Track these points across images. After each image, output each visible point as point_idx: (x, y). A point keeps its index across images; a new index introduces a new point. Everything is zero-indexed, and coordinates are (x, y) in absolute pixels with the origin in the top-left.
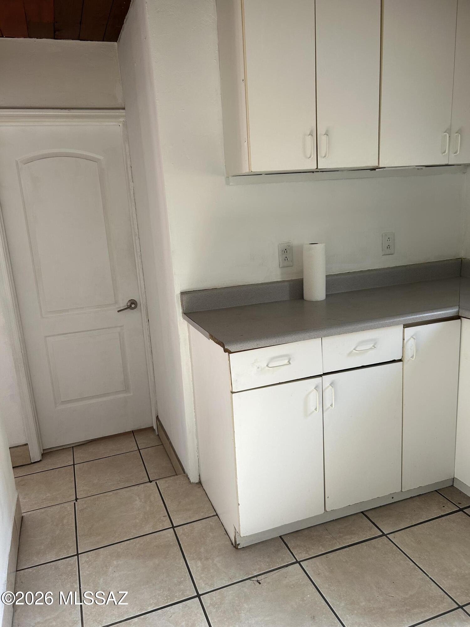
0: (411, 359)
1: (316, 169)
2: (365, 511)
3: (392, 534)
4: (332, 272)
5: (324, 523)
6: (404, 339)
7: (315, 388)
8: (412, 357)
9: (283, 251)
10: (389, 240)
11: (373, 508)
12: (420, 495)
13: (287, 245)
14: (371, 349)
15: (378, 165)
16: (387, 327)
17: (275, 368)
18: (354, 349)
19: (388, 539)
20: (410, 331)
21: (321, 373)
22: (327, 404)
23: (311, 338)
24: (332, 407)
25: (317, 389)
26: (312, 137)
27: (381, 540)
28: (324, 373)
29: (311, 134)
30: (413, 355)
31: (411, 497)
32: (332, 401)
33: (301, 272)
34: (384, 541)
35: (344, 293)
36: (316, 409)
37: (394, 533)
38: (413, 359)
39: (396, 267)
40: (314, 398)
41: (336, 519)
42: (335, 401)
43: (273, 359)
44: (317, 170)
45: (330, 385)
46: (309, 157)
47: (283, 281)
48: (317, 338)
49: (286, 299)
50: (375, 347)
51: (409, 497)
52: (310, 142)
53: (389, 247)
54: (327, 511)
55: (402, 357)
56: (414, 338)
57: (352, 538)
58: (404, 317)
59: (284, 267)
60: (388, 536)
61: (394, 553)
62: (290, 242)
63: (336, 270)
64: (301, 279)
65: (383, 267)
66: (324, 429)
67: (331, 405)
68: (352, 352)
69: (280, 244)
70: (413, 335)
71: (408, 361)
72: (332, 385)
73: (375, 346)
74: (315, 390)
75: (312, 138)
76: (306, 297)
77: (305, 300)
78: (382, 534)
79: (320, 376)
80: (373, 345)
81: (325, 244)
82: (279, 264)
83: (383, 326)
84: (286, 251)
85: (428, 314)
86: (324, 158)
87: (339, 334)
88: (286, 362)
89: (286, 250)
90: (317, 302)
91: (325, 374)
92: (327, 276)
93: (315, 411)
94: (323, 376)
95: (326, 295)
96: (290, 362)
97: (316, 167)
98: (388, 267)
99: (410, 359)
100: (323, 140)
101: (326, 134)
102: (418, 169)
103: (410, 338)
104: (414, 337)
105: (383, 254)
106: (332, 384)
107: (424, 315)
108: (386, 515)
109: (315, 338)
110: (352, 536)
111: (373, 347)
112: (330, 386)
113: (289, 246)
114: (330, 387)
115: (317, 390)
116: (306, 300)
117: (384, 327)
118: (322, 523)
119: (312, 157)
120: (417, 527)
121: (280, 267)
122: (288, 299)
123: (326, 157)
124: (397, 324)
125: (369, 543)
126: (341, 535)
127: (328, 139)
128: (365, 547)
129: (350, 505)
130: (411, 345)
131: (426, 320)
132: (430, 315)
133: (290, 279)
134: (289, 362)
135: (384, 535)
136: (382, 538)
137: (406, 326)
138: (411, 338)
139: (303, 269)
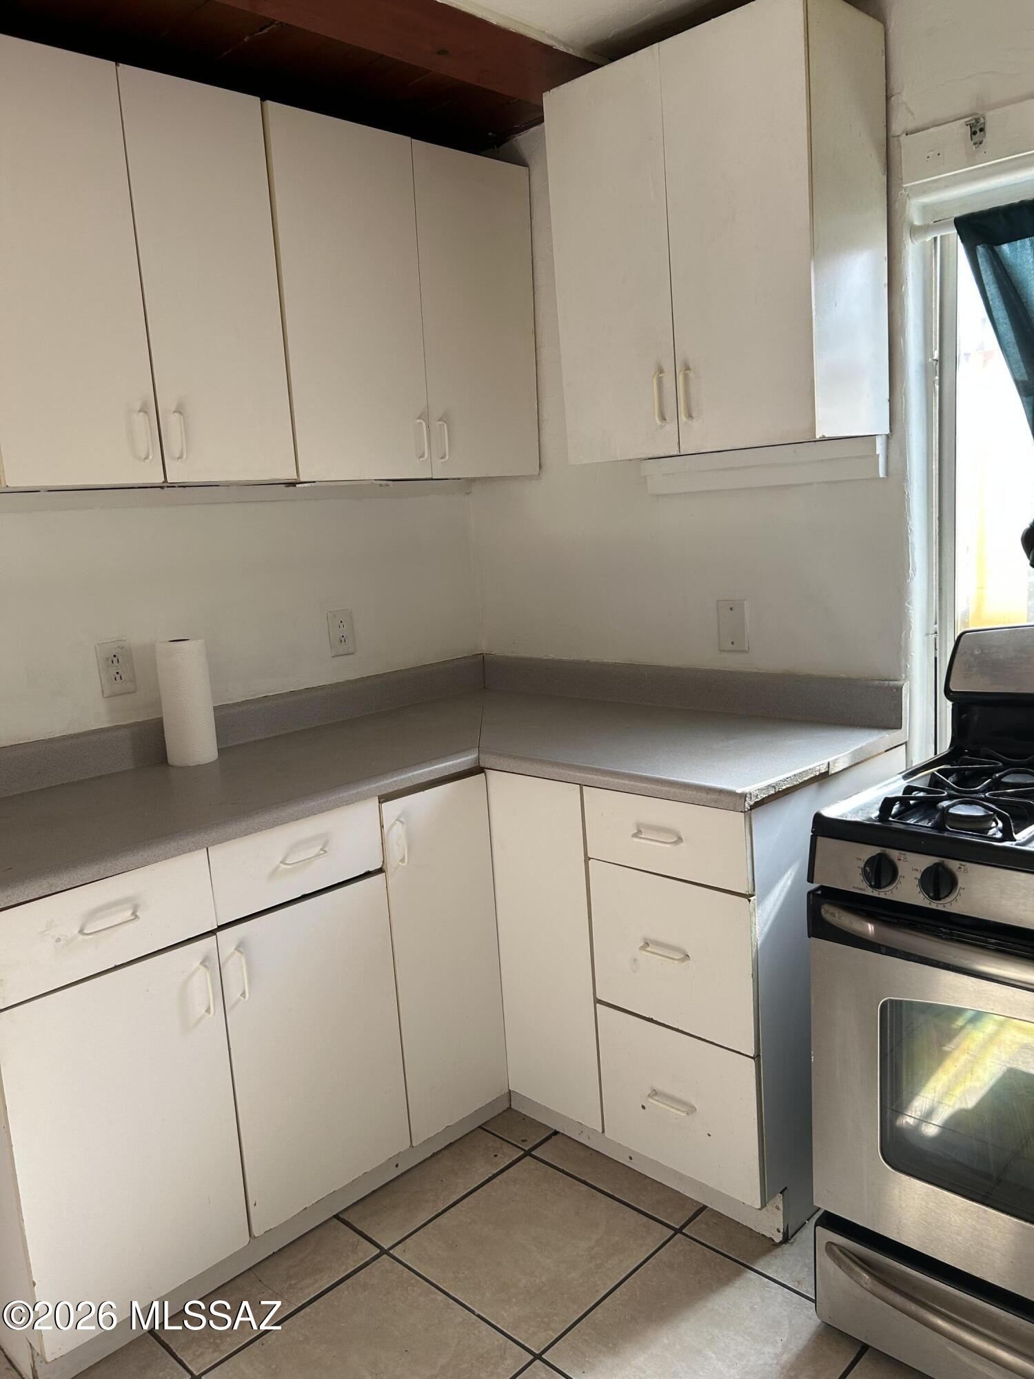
0: (400, 863)
1: (164, 482)
2: (341, 1212)
3: (400, 1245)
4: (230, 699)
5: (253, 1267)
6: (382, 827)
7: (203, 963)
8: (403, 860)
9: (108, 659)
10: (341, 626)
11: (358, 1201)
12: (451, 1143)
13: (117, 646)
14: (318, 855)
15: (296, 477)
16: (345, 807)
17: (99, 934)
18: (281, 862)
19: (392, 1260)
20: (393, 808)
21: (212, 927)
22: (233, 993)
23: (182, 852)
24: (245, 998)
25: (207, 964)
26: (146, 416)
27: (378, 1265)
28: (219, 925)
29: (143, 410)
30: (404, 857)
31: (434, 1153)
32: (244, 986)
33: (158, 703)
34: (383, 1266)
35: (261, 741)
36: (208, 1010)
37: (403, 1243)
38: (405, 864)
39: (363, 679)
40: (202, 988)
41: (280, 1250)
42: (250, 982)
43: (94, 914)
44: (165, 484)
45: (236, 949)
46: (145, 459)
47: (117, 728)
48: (197, 849)
49: (125, 769)
50: (325, 852)
51: (430, 1155)
52: (143, 427)
53: (343, 639)
54: (255, 1237)
55: (383, 862)
56: (402, 822)
57: (316, 1281)
58: (377, 782)
59: (113, 695)
60: (391, 1252)
61: (405, 1285)
62: (124, 638)
63: (238, 693)
64: (158, 718)
65: (336, 681)
66: (232, 1050)
67: (243, 994)
68: (278, 867)
69: (98, 644)
70: (400, 816)
71: (396, 868)
72: (241, 949)
73: (326, 849)
74: (202, 968)
75: (147, 419)
76: (174, 757)
77: (170, 766)
78: (379, 1251)
79: (212, 933)
80: (320, 847)
81: (201, 642)
82: (101, 689)
83: (337, 805)
84: (115, 660)
85: (422, 771)
86: (179, 460)
87: (246, 835)
88: (128, 914)
89: (115, 656)
90: (199, 767)
91: (221, 928)
92: (215, 709)
93: (206, 1014)
94: (218, 933)
95: (219, 750)
96: (138, 913)
97: (163, 480)
98: (347, 681)
99: (399, 865)
100: (172, 423)
101: (179, 411)
102: (381, 485)
103: (395, 823)
104: (401, 819)
105: (333, 655)
106: (241, 946)
107: (415, 773)
108: (386, 1207)
109: (190, 850)
110: (317, 1277)
111: (322, 852)
112: (236, 951)
113: (122, 648)
114: (237, 954)
115: (206, 967)
116: (173, 766)
117: (339, 807)
118: (250, 1269)
119: (151, 457)
120: (447, 1214)
121: (105, 696)
122: (132, 767)
123: (183, 459)
124: (365, 797)
125: (354, 1281)
126: (293, 1282)
127: (182, 420)
128: (346, 1293)
129: (306, 1208)
130: (396, 834)
131: (421, 781)
132: (426, 772)
133: (132, 721)
134: (134, 913)
135: (383, 1252)
136: (378, 1262)
137: (384, 798)
138: (397, 822)
139: (160, 698)
